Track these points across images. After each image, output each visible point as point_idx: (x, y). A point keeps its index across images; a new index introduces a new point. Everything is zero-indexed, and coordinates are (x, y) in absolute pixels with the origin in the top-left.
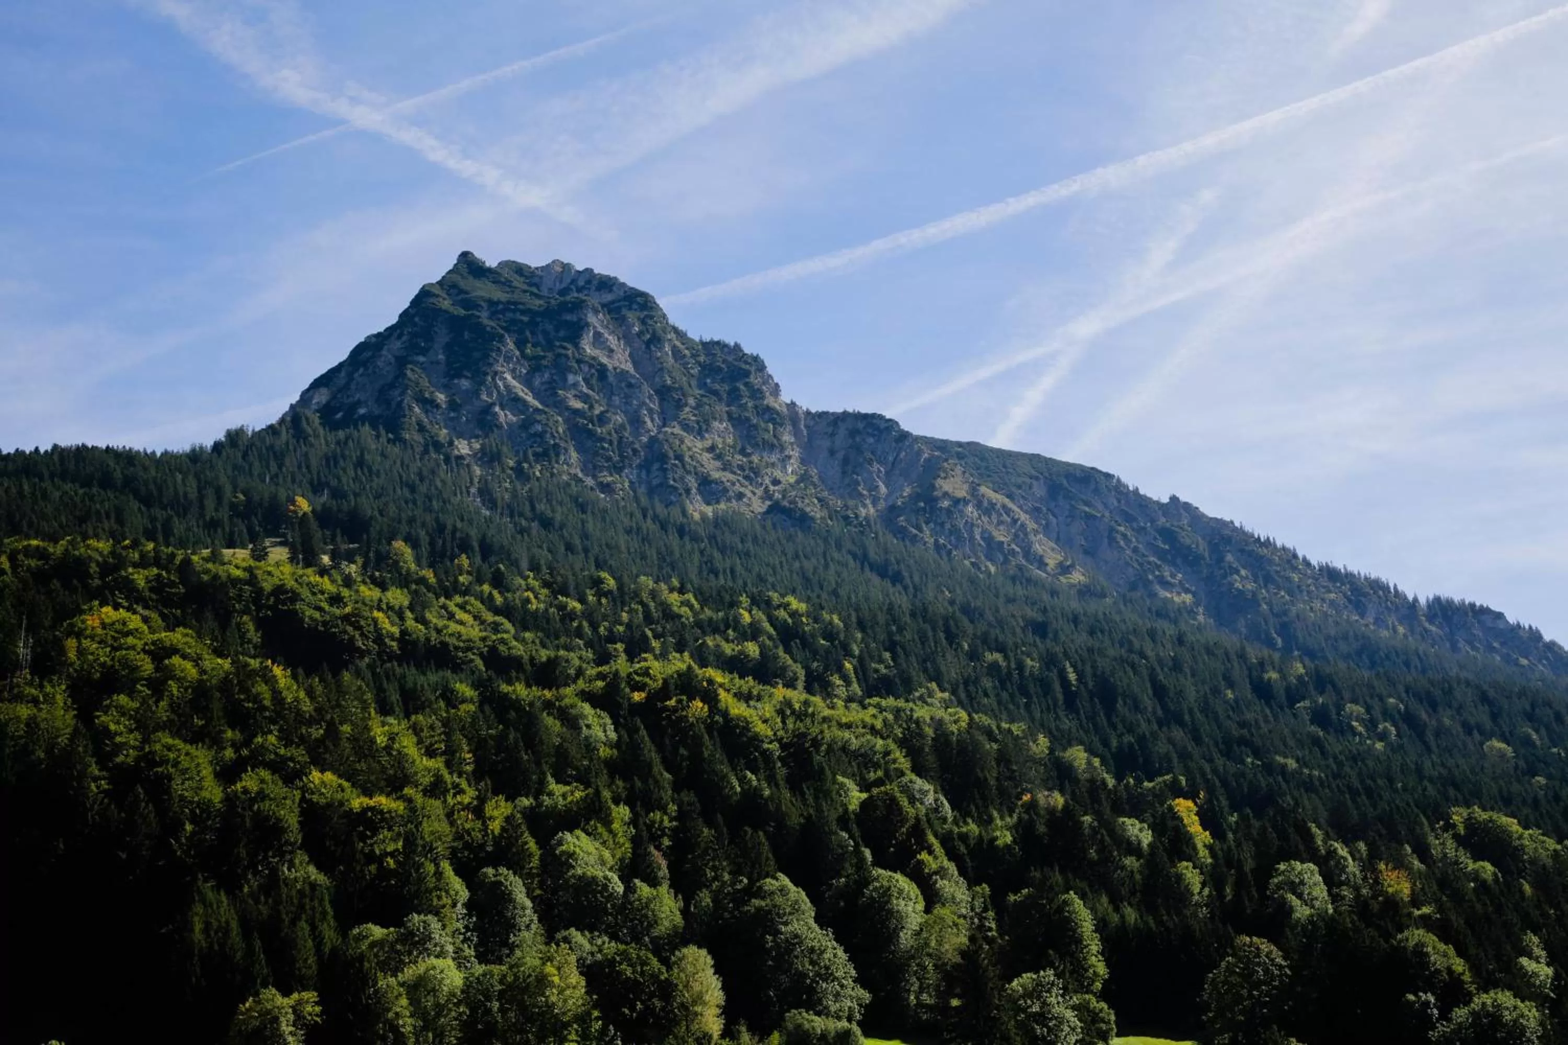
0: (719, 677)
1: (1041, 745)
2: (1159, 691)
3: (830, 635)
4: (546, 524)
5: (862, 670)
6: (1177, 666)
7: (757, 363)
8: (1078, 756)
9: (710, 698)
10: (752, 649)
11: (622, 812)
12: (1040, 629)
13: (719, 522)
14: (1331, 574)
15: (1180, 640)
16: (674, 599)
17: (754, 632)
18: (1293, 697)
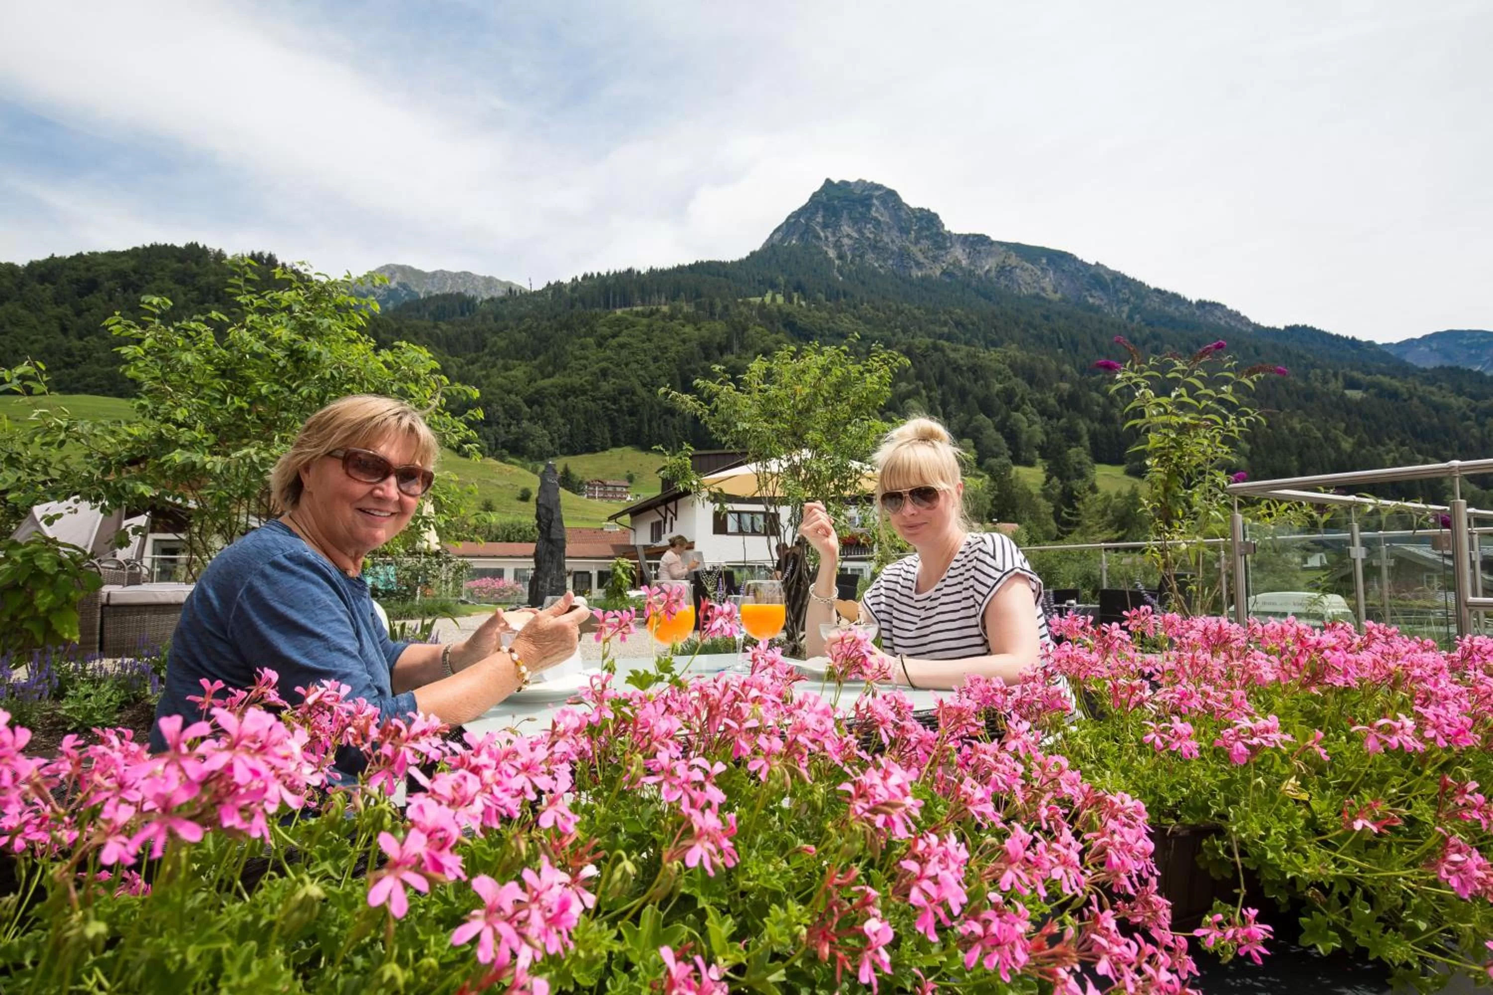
0: (946, 344)
1: (1053, 365)
2: (1094, 341)
3: (973, 324)
4: (863, 283)
5: (985, 338)
6: (1101, 331)
7: (936, 216)
8: (1067, 368)
9: (942, 350)
10: (946, 330)
11: (924, 392)
12: (1047, 318)
13: (924, 279)
14: (1158, 291)
15: (1101, 322)
16: (916, 311)
17: (945, 323)
18: (1145, 343)
